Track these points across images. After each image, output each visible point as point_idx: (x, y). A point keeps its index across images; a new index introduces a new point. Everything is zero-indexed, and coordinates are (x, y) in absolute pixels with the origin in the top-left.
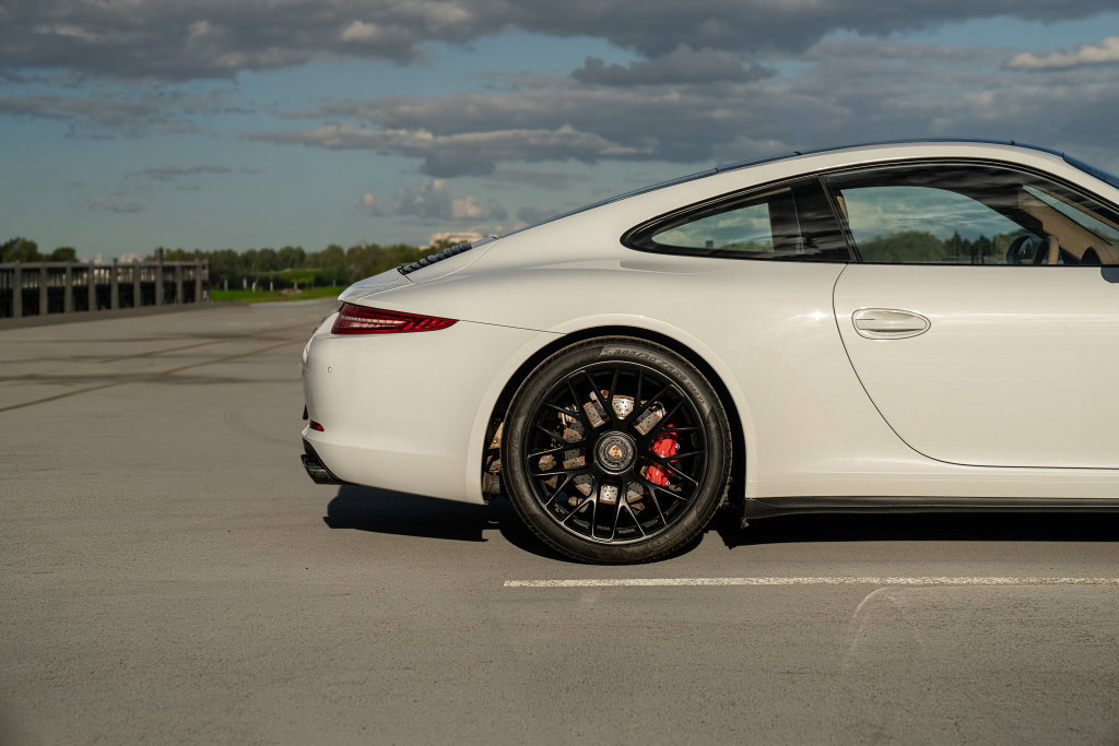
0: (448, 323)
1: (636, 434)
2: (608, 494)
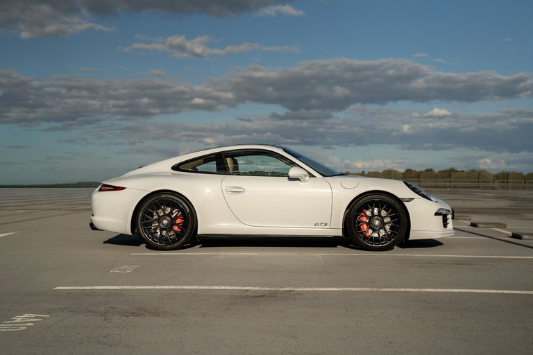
0: (124, 188)
1: (171, 217)
2: (164, 233)
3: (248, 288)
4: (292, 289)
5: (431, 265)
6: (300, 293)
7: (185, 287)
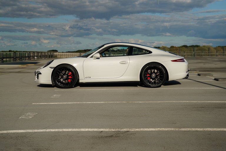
3: (102, 130)
4: (128, 130)
5: (203, 108)
6: (134, 133)
7: (65, 130)
